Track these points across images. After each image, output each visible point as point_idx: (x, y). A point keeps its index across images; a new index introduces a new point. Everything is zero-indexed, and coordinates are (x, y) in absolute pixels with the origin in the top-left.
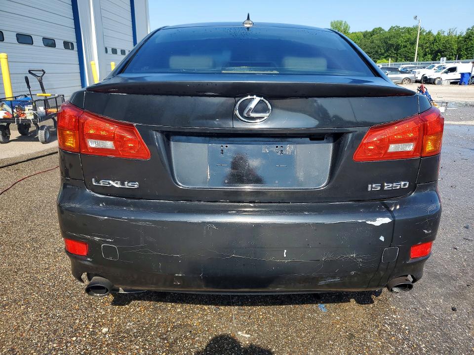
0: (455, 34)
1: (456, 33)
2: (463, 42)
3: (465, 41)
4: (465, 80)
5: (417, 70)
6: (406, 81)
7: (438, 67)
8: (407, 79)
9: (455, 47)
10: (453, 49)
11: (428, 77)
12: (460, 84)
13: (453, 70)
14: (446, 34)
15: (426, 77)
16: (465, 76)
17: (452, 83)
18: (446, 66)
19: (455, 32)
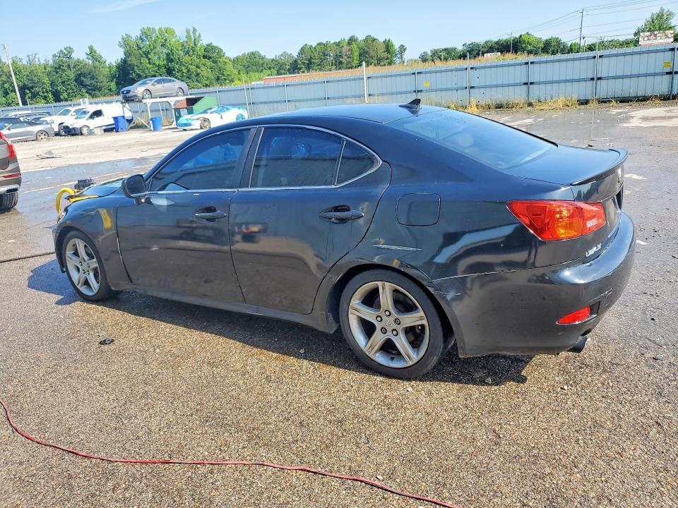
0: (38, 63)
1: (39, 61)
2: (54, 73)
3: (57, 73)
4: (120, 125)
5: (48, 119)
6: (42, 136)
7: (77, 111)
8: (42, 132)
9: (46, 80)
10: (44, 83)
11: (71, 127)
12: (117, 131)
13: (98, 113)
14: (25, 62)
15: (67, 127)
16: (119, 120)
17: (106, 131)
18: (87, 110)
19: (37, 60)
